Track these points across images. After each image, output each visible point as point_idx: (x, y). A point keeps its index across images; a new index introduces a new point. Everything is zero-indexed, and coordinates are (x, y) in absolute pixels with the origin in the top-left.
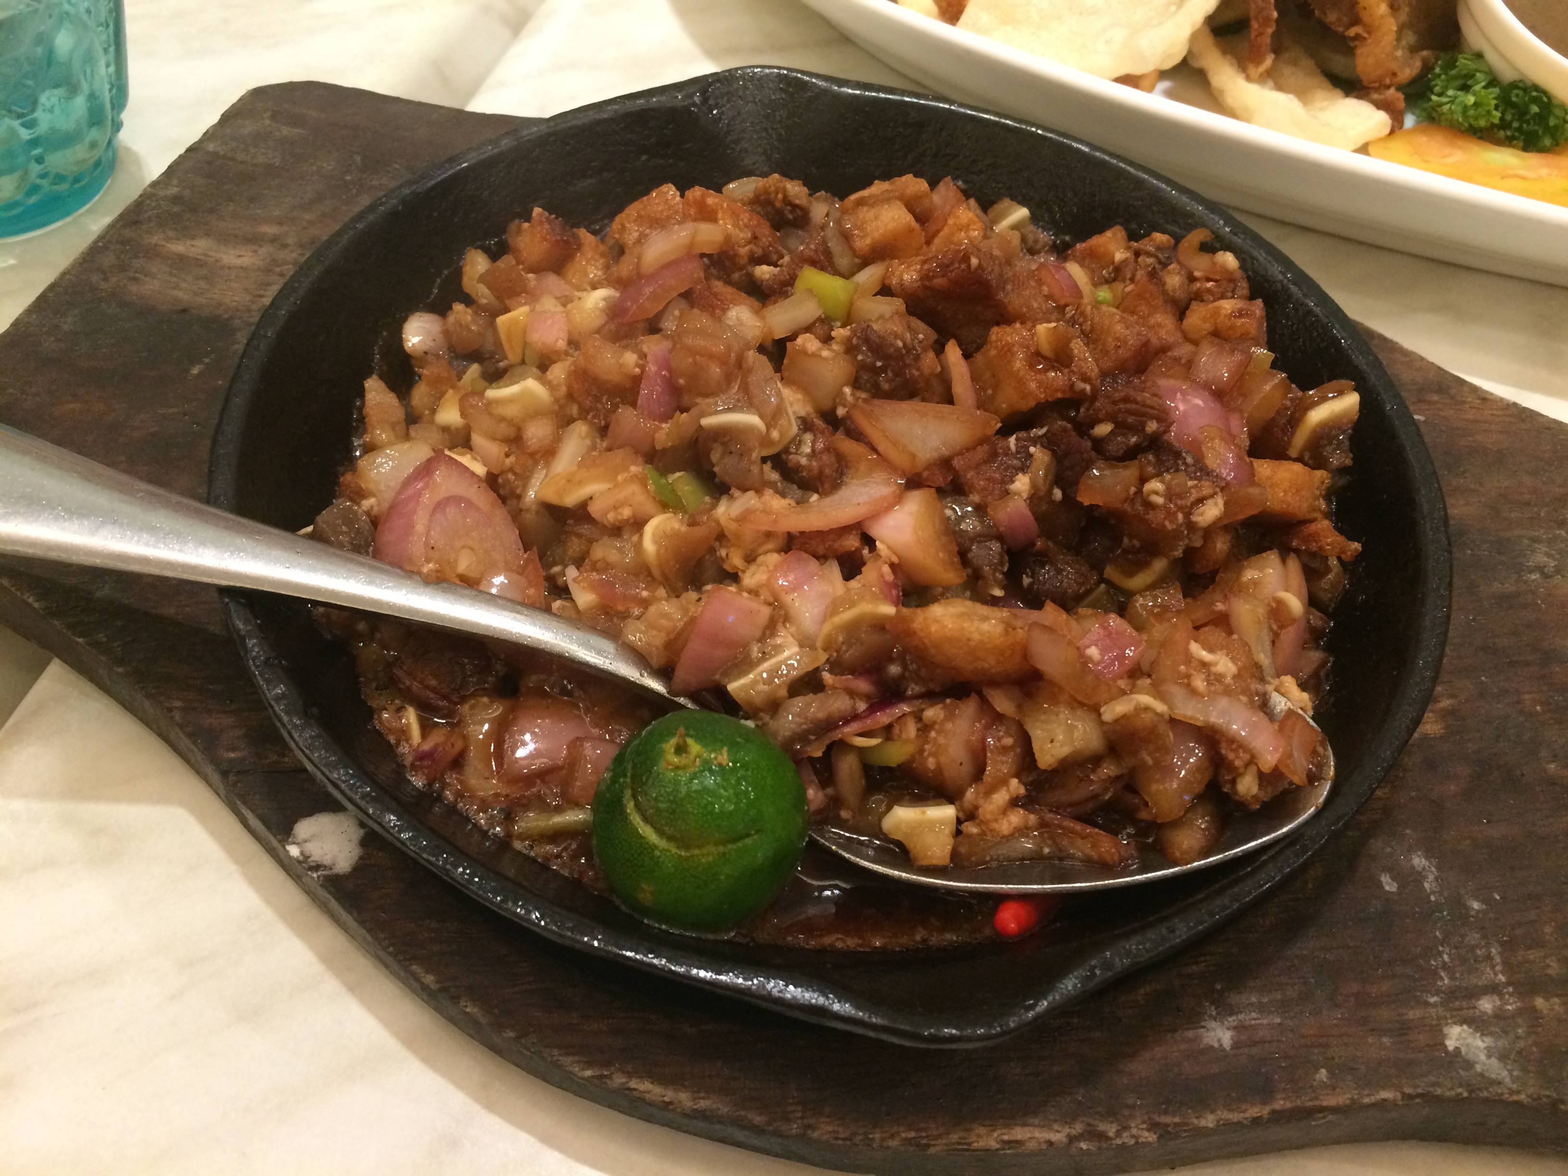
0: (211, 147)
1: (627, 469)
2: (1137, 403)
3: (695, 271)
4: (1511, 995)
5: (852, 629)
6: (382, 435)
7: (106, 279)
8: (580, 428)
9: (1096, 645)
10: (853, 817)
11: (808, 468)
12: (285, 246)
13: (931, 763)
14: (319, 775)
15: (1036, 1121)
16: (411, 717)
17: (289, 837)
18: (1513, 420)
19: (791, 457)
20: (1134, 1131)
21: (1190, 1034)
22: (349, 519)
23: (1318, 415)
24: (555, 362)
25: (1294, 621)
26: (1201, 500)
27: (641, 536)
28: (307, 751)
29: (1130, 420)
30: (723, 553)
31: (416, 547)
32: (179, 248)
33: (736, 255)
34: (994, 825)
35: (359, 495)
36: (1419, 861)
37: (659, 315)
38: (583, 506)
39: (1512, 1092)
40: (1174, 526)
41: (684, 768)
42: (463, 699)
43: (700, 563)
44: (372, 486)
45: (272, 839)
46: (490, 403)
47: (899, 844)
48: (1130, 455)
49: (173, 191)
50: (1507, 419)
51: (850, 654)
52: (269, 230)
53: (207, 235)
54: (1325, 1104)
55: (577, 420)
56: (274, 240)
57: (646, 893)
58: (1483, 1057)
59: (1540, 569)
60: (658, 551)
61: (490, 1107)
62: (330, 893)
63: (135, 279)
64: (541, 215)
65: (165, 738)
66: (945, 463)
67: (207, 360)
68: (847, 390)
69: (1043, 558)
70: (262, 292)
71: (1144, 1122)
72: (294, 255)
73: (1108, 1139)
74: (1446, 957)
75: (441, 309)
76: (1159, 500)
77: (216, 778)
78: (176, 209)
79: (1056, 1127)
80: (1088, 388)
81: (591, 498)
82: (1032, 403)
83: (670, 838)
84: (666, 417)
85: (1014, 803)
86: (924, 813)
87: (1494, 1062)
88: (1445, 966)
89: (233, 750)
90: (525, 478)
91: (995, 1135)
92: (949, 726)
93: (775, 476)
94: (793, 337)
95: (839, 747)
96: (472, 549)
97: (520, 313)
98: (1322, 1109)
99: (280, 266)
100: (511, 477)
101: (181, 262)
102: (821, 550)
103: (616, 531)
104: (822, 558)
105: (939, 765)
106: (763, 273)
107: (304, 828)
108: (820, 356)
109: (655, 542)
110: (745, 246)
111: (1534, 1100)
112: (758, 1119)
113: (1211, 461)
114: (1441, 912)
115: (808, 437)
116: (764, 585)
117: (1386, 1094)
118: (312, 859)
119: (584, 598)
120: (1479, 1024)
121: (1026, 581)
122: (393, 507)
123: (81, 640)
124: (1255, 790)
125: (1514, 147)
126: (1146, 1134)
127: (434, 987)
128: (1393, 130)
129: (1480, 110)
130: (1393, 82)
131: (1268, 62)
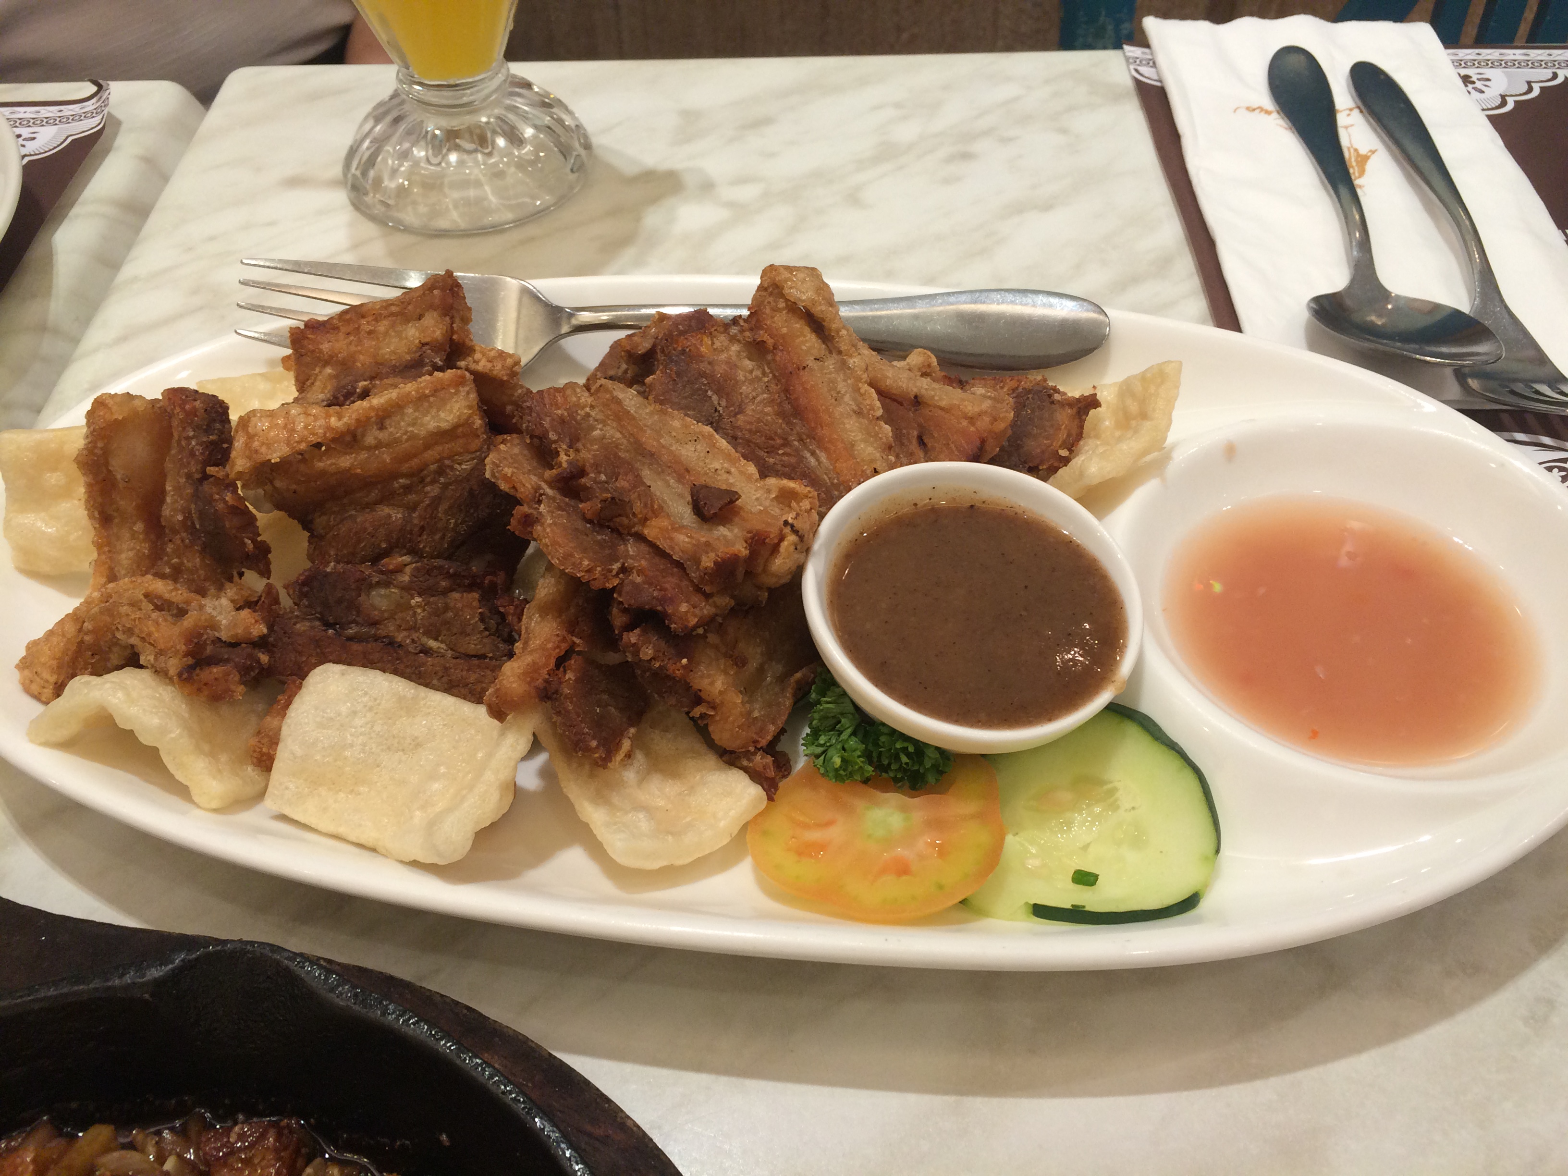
128: (770, 799)
129: (850, 769)
130: (759, 746)
131: (626, 744)
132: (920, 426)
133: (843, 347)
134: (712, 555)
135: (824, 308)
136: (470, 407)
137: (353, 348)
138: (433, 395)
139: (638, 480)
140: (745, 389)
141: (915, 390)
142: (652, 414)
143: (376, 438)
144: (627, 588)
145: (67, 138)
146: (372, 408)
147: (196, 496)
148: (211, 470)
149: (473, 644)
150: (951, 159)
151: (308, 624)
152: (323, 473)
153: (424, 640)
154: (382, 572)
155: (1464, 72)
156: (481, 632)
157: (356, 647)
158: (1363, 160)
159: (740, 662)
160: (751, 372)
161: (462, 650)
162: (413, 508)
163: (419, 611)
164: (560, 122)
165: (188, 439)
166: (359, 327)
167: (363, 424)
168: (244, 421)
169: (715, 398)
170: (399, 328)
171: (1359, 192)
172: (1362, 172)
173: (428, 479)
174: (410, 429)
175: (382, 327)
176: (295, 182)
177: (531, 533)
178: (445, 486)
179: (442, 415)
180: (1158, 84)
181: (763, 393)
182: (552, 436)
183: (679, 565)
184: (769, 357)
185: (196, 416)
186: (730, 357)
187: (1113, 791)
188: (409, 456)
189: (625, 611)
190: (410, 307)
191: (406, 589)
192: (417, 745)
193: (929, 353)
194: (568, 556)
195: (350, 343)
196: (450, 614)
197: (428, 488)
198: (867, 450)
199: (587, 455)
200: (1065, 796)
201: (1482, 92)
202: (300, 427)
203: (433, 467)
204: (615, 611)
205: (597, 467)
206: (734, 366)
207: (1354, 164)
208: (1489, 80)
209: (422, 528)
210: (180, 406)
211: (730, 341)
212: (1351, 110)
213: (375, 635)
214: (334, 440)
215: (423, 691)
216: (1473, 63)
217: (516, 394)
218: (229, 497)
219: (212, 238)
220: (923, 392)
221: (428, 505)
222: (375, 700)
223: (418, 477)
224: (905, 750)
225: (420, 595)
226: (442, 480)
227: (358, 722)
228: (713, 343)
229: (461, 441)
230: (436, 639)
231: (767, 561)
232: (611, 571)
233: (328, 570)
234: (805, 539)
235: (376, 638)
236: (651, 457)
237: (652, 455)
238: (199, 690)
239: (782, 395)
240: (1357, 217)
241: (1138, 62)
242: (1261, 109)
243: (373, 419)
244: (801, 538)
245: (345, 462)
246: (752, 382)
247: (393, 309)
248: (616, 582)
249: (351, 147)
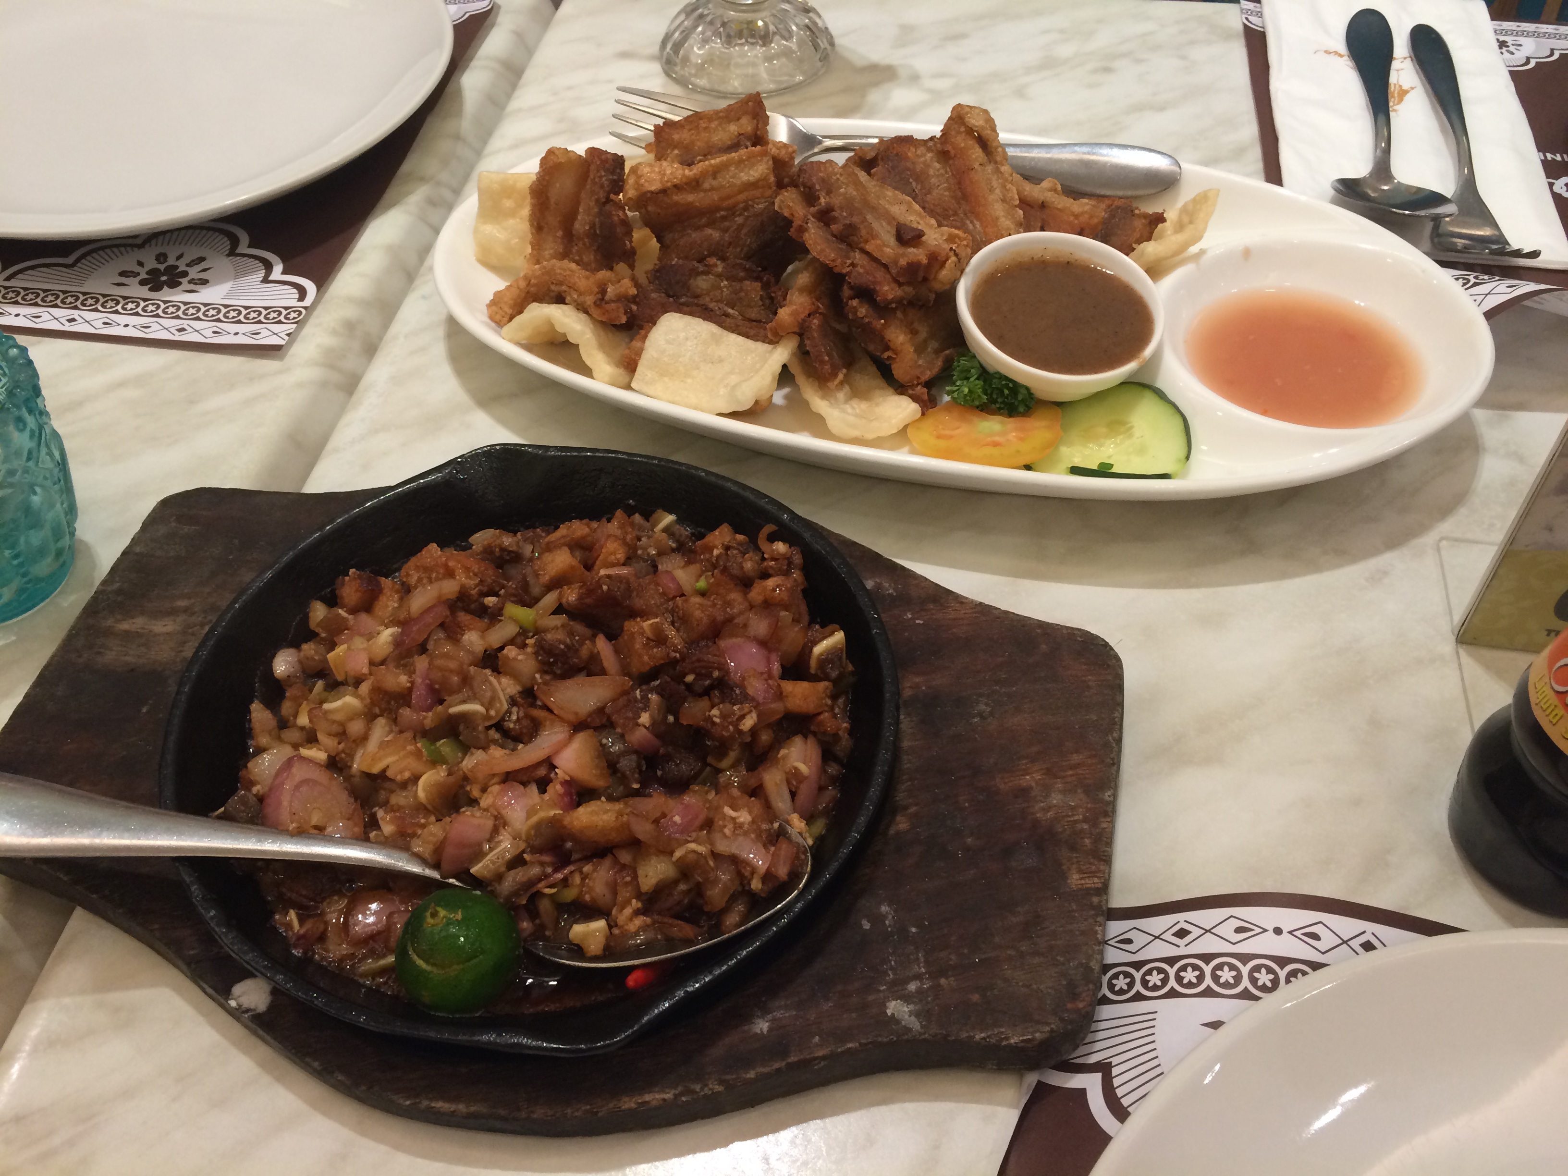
0: (138, 549)
1: (404, 748)
2: (705, 661)
3: (444, 611)
4: (927, 979)
5: (538, 826)
6: (263, 740)
7: (80, 656)
8: (381, 722)
9: (678, 815)
10: (553, 934)
11: (514, 729)
12: (193, 614)
13: (587, 897)
14: (237, 957)
15: (657, 1089)
16: (292, 916)
17: (229, 995)
18: (977, 615)
19: (505, 723)
20: (711, 1086)
21: (746, 1028)
22: (244, 801)
23: (819, 649)
24: (363, 681)
25: (806, 778)
26: (743, 717)
27: (417, 787)
28: (231, 946)
29: (703, 671)
30: (468, 788)
31: (284, 815)
32: (125, 626)
33: (471, 595)
34: (626, 927)
35: (253, 783)
36: (884, 909)
37: (426, 640)
38: (384, 771)
39: (920, 1034)
40: (729, 734)
41: (437, 925)
42: (323, 900)
43: (455, 796)
44: (257, 778)
45: (219, 997)
46: (327, 712)
47: (577, 945)
48: (707, 692)
49: (117, 586)
50: (974, 615)
51: (537, 842)
52: (182, 603)
53: (142, 613)
54: (816, 1055)
55: (378, 716)
56: (186, 610)
57: (426, 996)
58: (907, 1017)
59: (981, 715)
60: (426, 796)
61: (364, 1134)
62: (257, 1025)
63: (99, 653)
64: (354, 573)
65: (151, 947)
66: (601, 710)
67: (151, 702)
68: (537, 676)
69: (668, 758)
70: (181, 649)
71: (716, 1080)
72: (200, 619)
73: (696, 1092)
74: (893, 963)
75: (296, 644)
76: (717, 720)
77: (184, 967)
78: (119, 599)
79: (667, 1090)
80: (678, 655)
81: (388, 766)
82: (647, 668)
83: (434, 965)
84: (429, 709)
85: (637, 913)
86: (588, 926)
87: (913, 1018)
88: (892, 968)
89: (193, 949)
90: (352, 756)
91: (634, 1100)
92: (595, 874)
93: (497, 736)
94: (502, 648)
95: (538, 894)
96: (319, 809)
97: (340, 650)
98: (816, 1058)
99: (191, 628)
100: (343, 755)
101: (128, 636)
102: (525, 779)
103: (404, 785)
104: (524, 784)
105: (592, 898)
106: (490, 602)
107: (237, 989)
108: (517, 659)
109: (424, 790)
110: (475, 589)
111: (933, 1037)
112: (503, 1112)
113: (750, 691)
114: (893, 937)
115: (515, 709)
116: (491, 806)
117: (850, 1045)
118: (244, 1006)
119: (388, 829)
120: (907, 998)
121: (659, 773)
122: (271, 789)
123: (94, 896)
124: (760, 886)
125: (1001, 415)
126: (717, 1087)
127: (319, 1068)
128: (923, 414)
129: (973, 396)
130: (920, 382)
131: (841, 376)
132: (1043, 220)
133: (998, 159)
134: (906, 259)
135: (989, 132)
136: (767, 169)
137: (693, 137)
138: (747, 160)
139: (865, 220)
140: (933, 180)
141: (1042, 198)
142: (875, 186)
143: (711, 185)
144: (854, 274)
145: (465, 13)
146: (711, 165)
147: (600, 213)
148: (612, 196)
149: (753, 314)
150: (1096, 71)
151: (658, 294)
152: (677, 203)
153: (726, 308)
154: (706, 265)
155: (1502, 38)
156: (760, 306)
157: (685, 309)
158: (1403, 93)
159: (914, 332)
160: (938, 170)
161: (747, 316)
162: (725, 230)
163: (725, 290)
164: (815, 24)
165: (601, 177)
166: (698, 125)
167: (704, 174)
168: (634, 170)
169: (914, 184)
170: (724, 126)
171: (1392, 114)
172: (1401, 100)
173: (738, 213)
174: (731, 180)
175: (713, 125)
176: (625, 55)
177: (802, 237)
178: (747, 218)
179: (752, 172)
180: (1262, 30)
181: (944, 183)
182: (817, 187)
183: (885, 266)
184: (951, 162)
185: (607, 163)
186: (926, 161)
187: (1132, 427)
188: (729, 197)
189: (851, 288)
190: (732, 113)
191: (719, 276)
192: (721, 360)
193: (1056, 181)
194: (822, 251)
195: (693, 134)
196: (743, 294)
197: (737, 219)
198: (1006, 222)
199: (836, 201)
200: (1103, 430)
201: (1512, 53)
202: (668, 172)
203: (742, 205)
204: (845, 287)
205: (841, 208)
206: (927, 166)
207: (1396, 95)
208: (1520, 45)
209: (730, 244)
210: (598, 157)
211: (927, 150)
212: (1405, 58)
213: (696, 304)
214: (686, 184)
215: (725, 333)
216: (1511, 33)
217: (792, 171)
218: (621, 213)
219: (570, 88)
220: (1048, 199)
221: (736, 229)
222: (699, 333)
223: (732, 211)
224: (1007, 386)
225: (727, 280)
226: (746, 214)
227: (689, 343)
228: (916, 152)
229: (761, 190)
230: (733, 309)
231: (937, 272)
232: (846, 263)
233: (673, 263)
234: (962, 260)
235: (697, 305)
236: (873, 209)
237: (873, 208)
238: (604, 314)
239: (957, 186)
240: (1386, 134)
241: (1249, 13)
242: (1336, 53)
243: (710, 173)
244: (959, 260)
245: (690, 198)
246: (938, 176)
247: (721, 114)
248: (848, 269)
249: (667, 34)
